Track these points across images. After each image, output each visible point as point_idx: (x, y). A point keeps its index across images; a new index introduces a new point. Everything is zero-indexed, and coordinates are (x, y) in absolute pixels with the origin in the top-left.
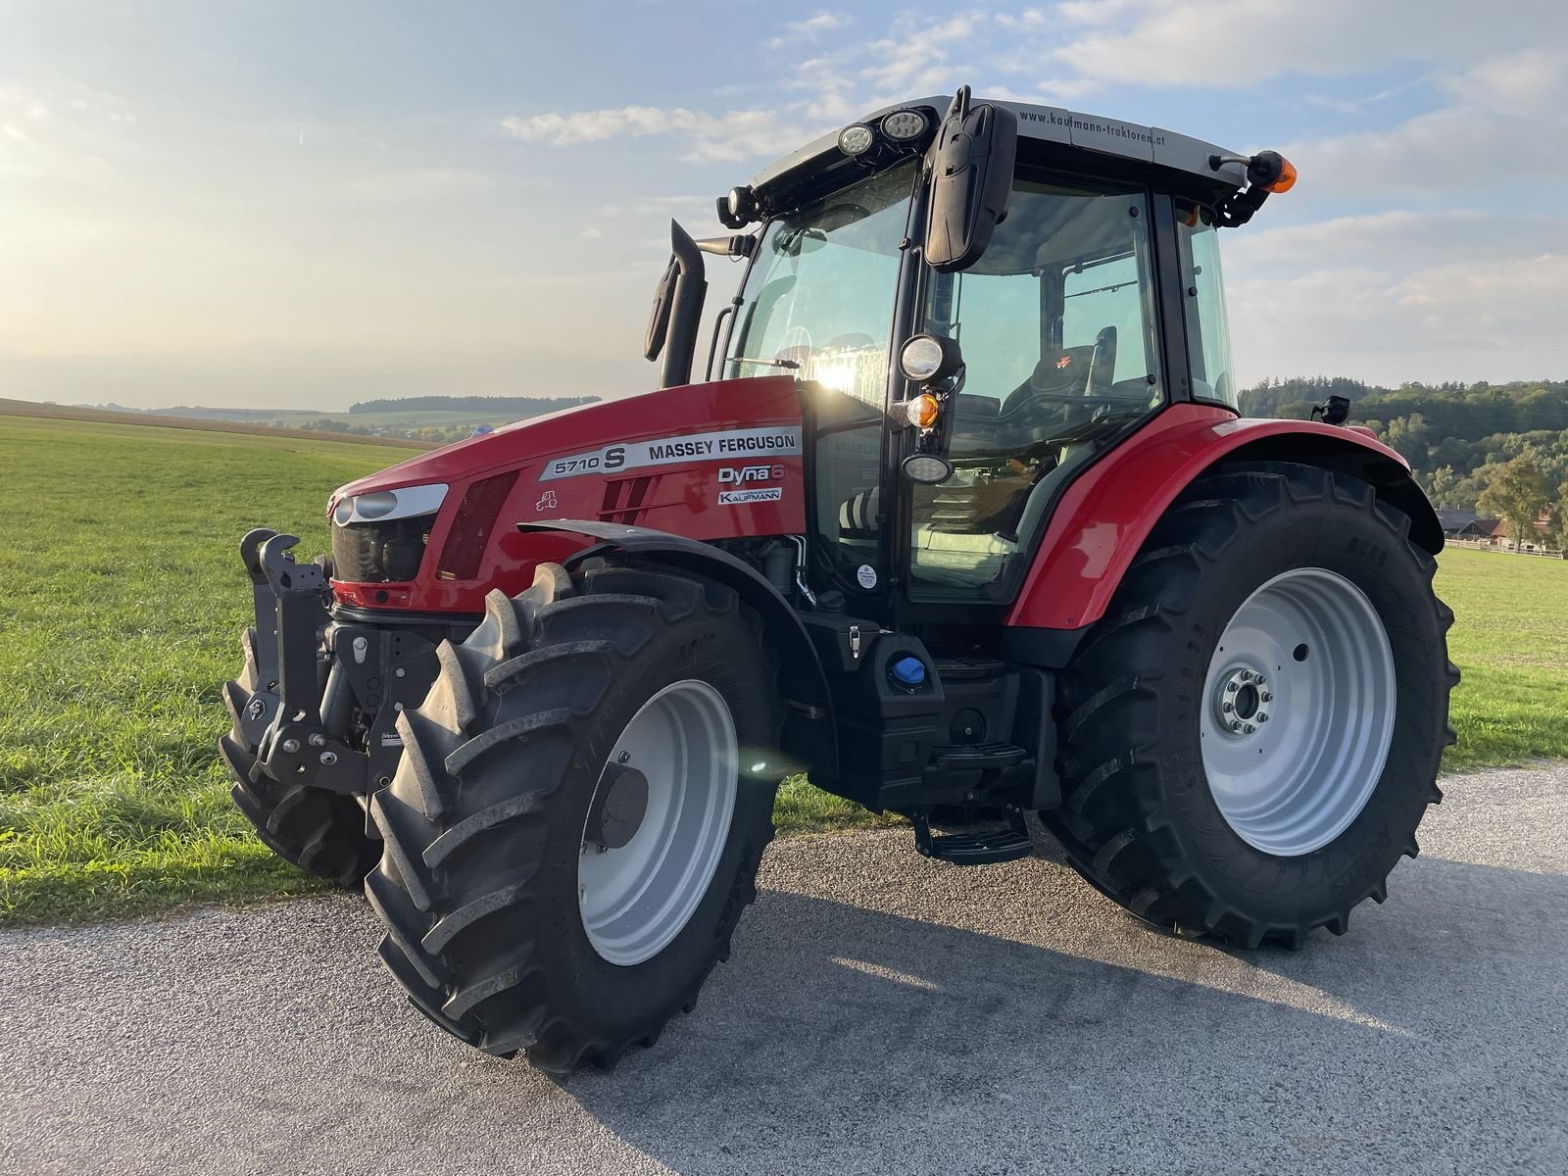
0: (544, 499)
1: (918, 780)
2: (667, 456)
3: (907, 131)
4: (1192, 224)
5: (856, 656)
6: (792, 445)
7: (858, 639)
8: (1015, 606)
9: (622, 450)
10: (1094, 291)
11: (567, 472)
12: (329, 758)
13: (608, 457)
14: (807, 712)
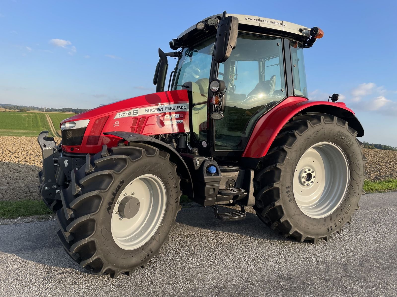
0: (116, 123)
1: (215, 198)
2: (150, 112)
3: (213, 23)
4: (296, 47)
5: (198, 166)
6: (186, 108)
7: (199, 161)
8: (244, 152)
9: (138, 110)
10: (272, 65)
11: (122, 116)
12: (58, 192)
13: (134, 112)
14: (186, 180)
